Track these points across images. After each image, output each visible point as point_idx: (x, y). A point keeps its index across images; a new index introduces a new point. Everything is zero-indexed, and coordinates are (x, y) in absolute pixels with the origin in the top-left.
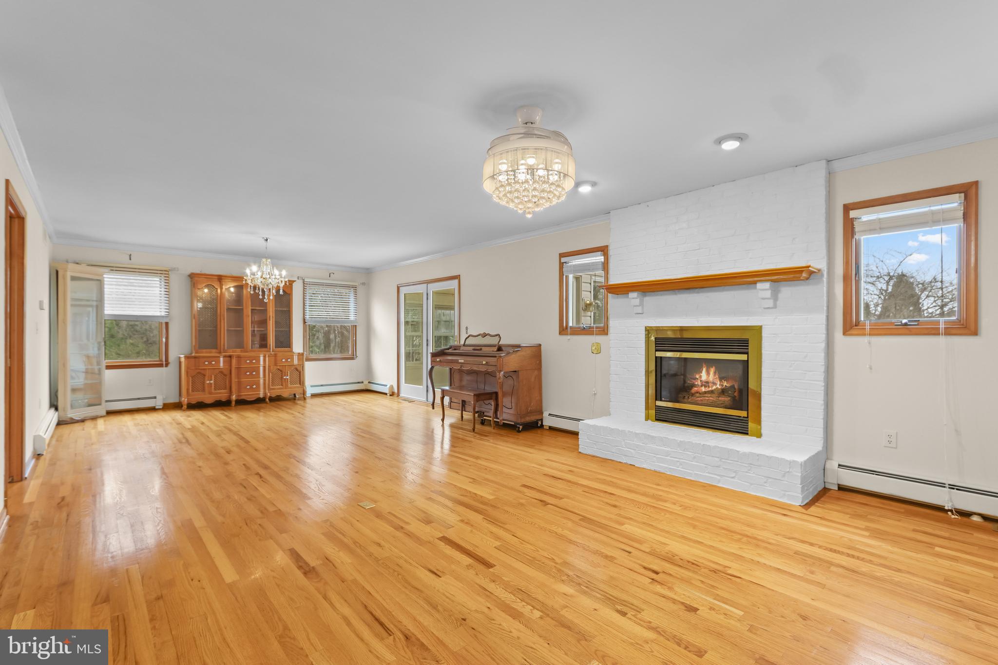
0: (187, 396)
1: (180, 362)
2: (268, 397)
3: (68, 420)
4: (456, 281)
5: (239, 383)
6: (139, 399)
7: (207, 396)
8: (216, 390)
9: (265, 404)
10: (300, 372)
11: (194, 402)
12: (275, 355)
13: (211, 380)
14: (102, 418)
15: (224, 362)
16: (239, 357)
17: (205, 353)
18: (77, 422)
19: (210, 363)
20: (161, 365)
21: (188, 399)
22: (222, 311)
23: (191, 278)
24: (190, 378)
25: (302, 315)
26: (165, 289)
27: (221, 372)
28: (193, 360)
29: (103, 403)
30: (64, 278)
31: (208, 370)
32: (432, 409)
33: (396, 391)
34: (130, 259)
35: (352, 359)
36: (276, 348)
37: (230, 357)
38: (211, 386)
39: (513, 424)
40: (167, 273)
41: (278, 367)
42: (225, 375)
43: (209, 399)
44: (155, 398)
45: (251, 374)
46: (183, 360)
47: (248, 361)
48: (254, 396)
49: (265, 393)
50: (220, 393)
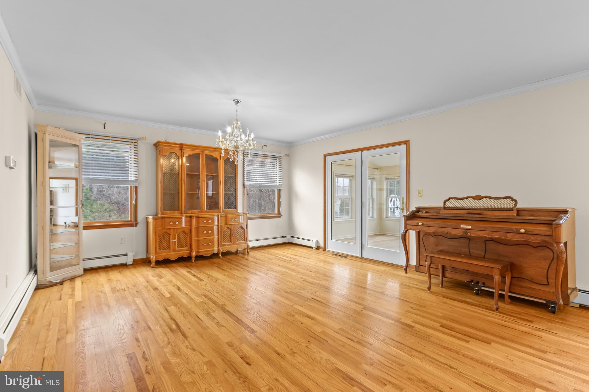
0: (155, 254)
1: (147, 223)
2: (221, 253)
3: (47, 283)
4: (404, 147)
5: (198, 240)
6: (112, 256)
7: (172, 253)
8: (179, 248)
9: (218, 259)
10: (244, 230)
11: (161, 259)
12: (226, 216)
13: (175, 239)
14: (80, 278)
15: (185, 221)
16: (198, 217)
17: (169, 214)
18: (55, 284)
19: (174, 223)
20: (131, 225)
21: (156, 256)
22: (183, 176)
23: (156, 147)
24: (158, 237)
25: (242, 181)
26: (134, 156)
27: (184, 232)
28: (160, 220)
29: (81, 262)
30: (43, 141)
31: (172, 230)
32: (404, 273)
33: (322, 245)
34: (105, 128)
35: (279, 217)
36: (225, 209)
37: (191, 217)
38: (175, 245)
39: (544, 302)
40: (136, 141)
41: (228, 226)
42: (187, 234)
43: (173, 256)
44: (126, 255)
45: (208, 232)
46: (151, 220)
47: (205, 221)
48: (210, 252)
49: (219, 250)
50: (183, 250)
